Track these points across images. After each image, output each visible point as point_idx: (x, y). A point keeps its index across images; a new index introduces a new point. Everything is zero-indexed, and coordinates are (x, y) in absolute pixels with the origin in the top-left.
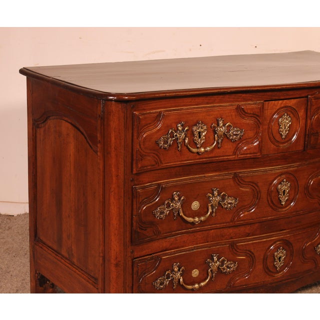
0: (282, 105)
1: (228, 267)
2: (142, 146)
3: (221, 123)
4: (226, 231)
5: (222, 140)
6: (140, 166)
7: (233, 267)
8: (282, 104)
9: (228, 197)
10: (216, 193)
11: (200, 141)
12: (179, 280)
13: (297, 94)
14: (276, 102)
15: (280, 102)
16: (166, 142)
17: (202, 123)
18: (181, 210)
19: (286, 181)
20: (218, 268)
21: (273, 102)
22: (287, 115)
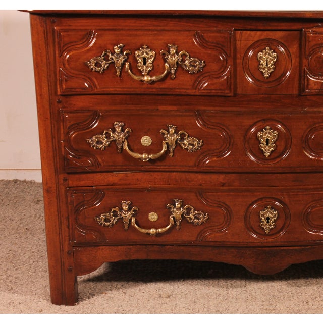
0: (262, 37)
1: (196, 217)
2: (67, 66)
3: (173, 51)
4: (192, 175)
5: (176, 71)
6: (64, 87)
7: (203, 218)
8: (261, 35)
9: (189, 137)
10: (172, 130)
11: (145, 69)
12: (130, 220)
13: (284, 26)
14: (253, 33)
15: (259, 33)
16: (98, 64)
17: (148, 48)
18: (126, 144)
19: (271, 129)
20: (182, 216)
21: (249, 32)
22: (270, 49)
